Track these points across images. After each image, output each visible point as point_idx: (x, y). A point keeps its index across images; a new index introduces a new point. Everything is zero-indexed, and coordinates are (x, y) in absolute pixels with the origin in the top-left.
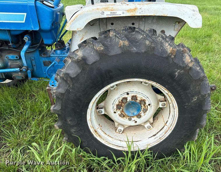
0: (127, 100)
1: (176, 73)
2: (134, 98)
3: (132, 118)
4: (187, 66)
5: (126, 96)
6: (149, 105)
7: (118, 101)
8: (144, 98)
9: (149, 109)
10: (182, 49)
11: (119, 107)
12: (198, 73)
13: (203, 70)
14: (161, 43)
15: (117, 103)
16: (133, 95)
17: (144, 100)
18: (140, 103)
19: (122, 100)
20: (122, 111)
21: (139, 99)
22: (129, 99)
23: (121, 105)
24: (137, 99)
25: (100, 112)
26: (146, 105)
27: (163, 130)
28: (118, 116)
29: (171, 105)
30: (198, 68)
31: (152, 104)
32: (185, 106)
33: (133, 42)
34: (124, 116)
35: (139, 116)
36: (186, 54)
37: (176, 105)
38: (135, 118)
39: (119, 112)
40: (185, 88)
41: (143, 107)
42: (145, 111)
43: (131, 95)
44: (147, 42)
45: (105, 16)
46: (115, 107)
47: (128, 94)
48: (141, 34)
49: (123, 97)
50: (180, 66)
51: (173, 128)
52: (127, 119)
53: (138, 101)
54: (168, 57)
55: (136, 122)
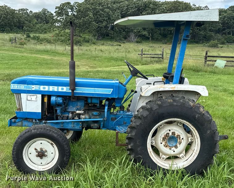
0: (169, 134)
1: (197, 116)
2: (173, 133)
3: (172, 148)
4: (202, 113)
5: (169, 132)
6: (183, 139)
7: (164, 135)
8: (179, 134)
9: (182, 142)
10: (199, 105)
11: (164, 139)
12: (208, 117)
13: (211, 116)
14: (188, 102)
15: (163, 136)
16: (173, 131)
17: (179, 135)
18: (177, 138)
19: (166, 135)
20: (166, 142)
21: (176, 134)
22: (170, 134)
23: (165, 138)
24: (175, 135)
25: (152, 142)
26: (180, 139)
27: (192, 156)
28: (163, 146)
29: (196, 137)
30: (208, 116)
31: (184, 138)
32: (204, 136)
33: (174, 101)
34: (167, 147)
35: (176, 147)
36: (201, 108)
37: (198, 136)
38: (174, 148)
39: (164, 143)
40: (202, 125)
41: (179, 140)
42: (180, 143)
43: (172, 131)
44: (181, 101)
45: (160, 90)
46: (162, 139)
47: (170, 131)
48: (178, 98)
49: (167, 132)
50: (198, 113)
51: (198, 153)
52: (169, 149)
53: (176, 136)
54: (191, 108)
55: (174, 151)
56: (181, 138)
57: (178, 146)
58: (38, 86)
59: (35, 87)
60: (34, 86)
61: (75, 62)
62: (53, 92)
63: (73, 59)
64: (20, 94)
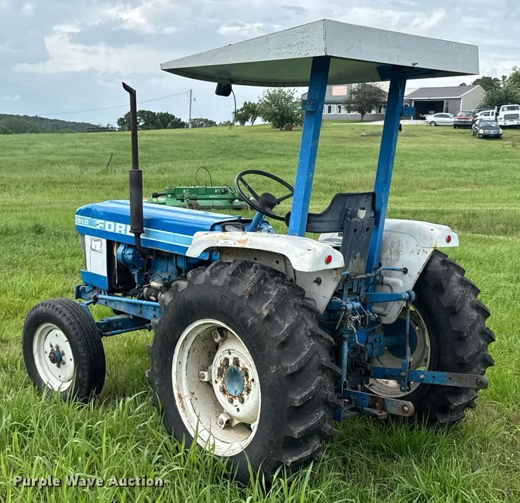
0: (229, 362)
1: (249, 321)
2: (236, 362)
3: (234, 400)
4: (261, 314)
5: (227, 356)
6: (253, 380)
7: (219, 362)
8: (247, 366)
9: (252, 388)
11: (220, 372)
15: (219, 365)
16: (235, 355)
17: (247, 369)
19: (224, 362)
20: (224, 382)
21: (240, 365)
22: (231, 362)
23: (223, 371)
28: (219, 389)
31: (256, 380)
32: (263, 379)
34: (225, 393)
35: (241, 399)
38: (237, 402)
39: (220, 383)
40: (260, 347)
42: (248, 391)
43: (233, 355)
45: (219, 245)
46: (217, 372)
47: (230, 353)
49: (225, 356)
50: (255, 313)
53: (240, 369)
54: (242, 297)
55: (238, 410)
56: (250, 379)
57: (245, 397)
58: (103, 221)
59: (101, 223)
60: (99, 221)
61: (141, 171)
62: (120, 235)
63: (138, 166)
64: (84, 235)
